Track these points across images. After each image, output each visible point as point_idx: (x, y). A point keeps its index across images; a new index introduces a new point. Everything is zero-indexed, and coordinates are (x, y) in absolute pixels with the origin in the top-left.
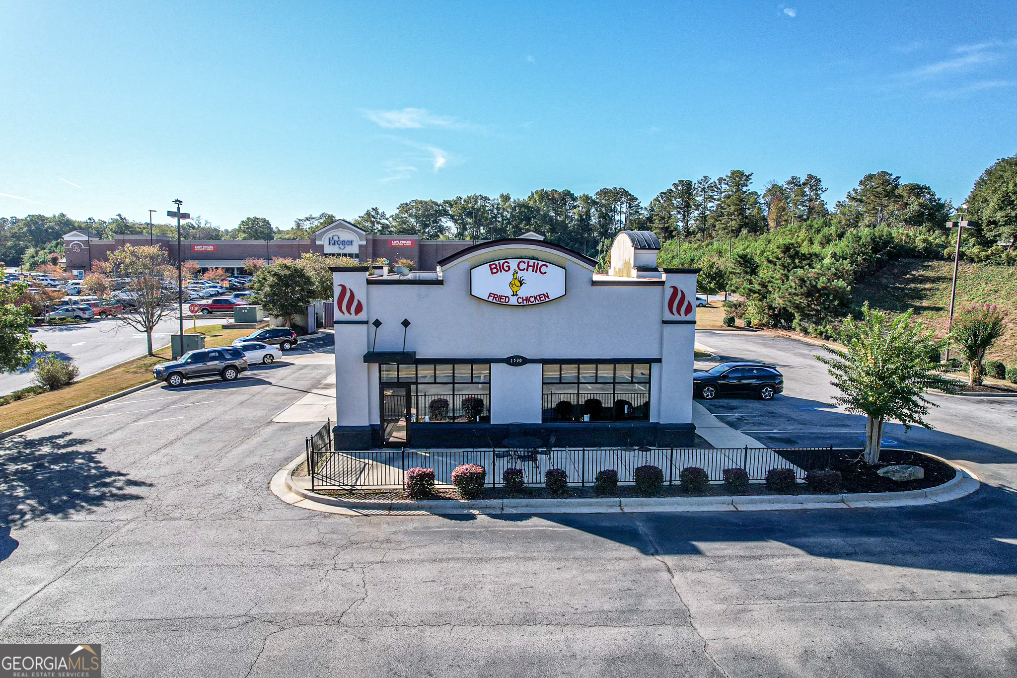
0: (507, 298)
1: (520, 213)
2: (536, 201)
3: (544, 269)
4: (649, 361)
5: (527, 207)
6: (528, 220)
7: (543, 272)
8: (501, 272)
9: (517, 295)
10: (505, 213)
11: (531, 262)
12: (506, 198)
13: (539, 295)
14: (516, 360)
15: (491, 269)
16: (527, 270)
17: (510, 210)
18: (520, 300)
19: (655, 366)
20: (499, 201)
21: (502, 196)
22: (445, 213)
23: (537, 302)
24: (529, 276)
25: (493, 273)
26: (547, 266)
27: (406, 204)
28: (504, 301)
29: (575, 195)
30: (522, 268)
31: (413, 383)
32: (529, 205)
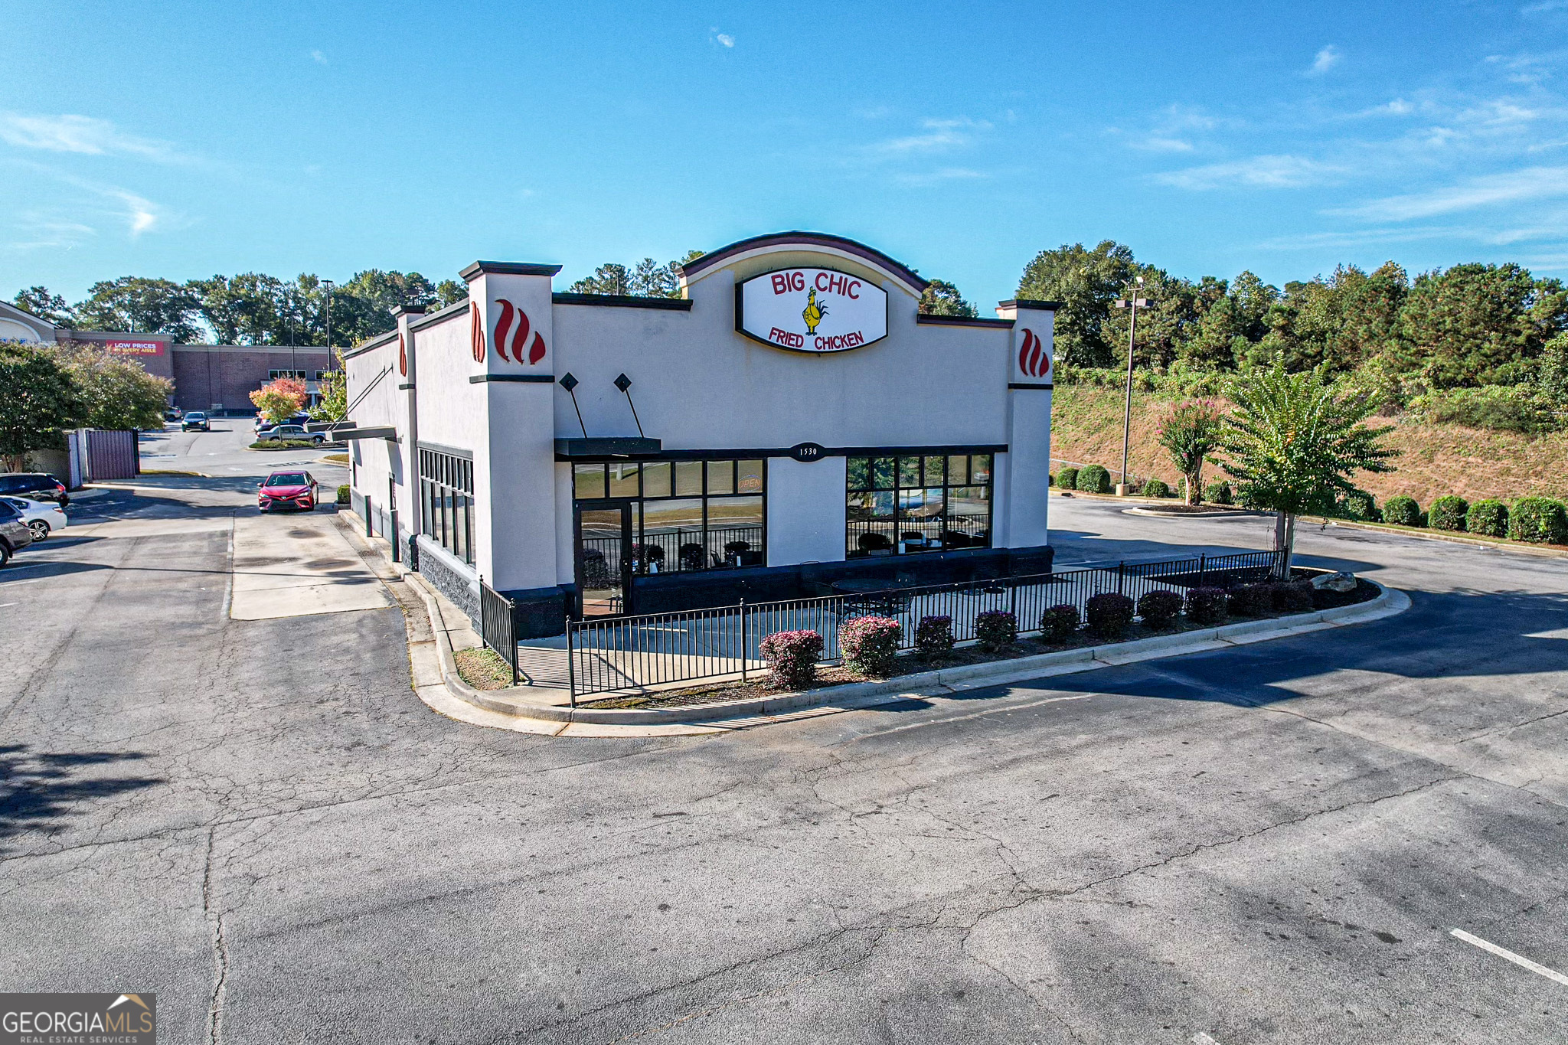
0: (800, 339)
1: (337, 308)
2: (364, 289)
3: (855, 290)
4: (989, 451)
5: (352, 300)
6: (351, 319)
7: (854, 295)
8: (790, 290)
9: (815, 334)
10: (310, 307)
11: (837, 276)
12: (310, 282)
13: (848, 335)
14: (808, 451)
15: (775, 284)
16: (830, 291)
17: (318, 303)
18: (820, 343)
19: (999, 457)
20: (297, 286)
21: (303, 278)
22: (193, 304)
23: (846, 347)
24: (830, 299)
25: (777, 292)
26: (859, 286)
27: (110, 284)
28: (794, 342)
29: (431, 282)
30: (822, 287)
31: (633, 499)
32: (353, 295)
